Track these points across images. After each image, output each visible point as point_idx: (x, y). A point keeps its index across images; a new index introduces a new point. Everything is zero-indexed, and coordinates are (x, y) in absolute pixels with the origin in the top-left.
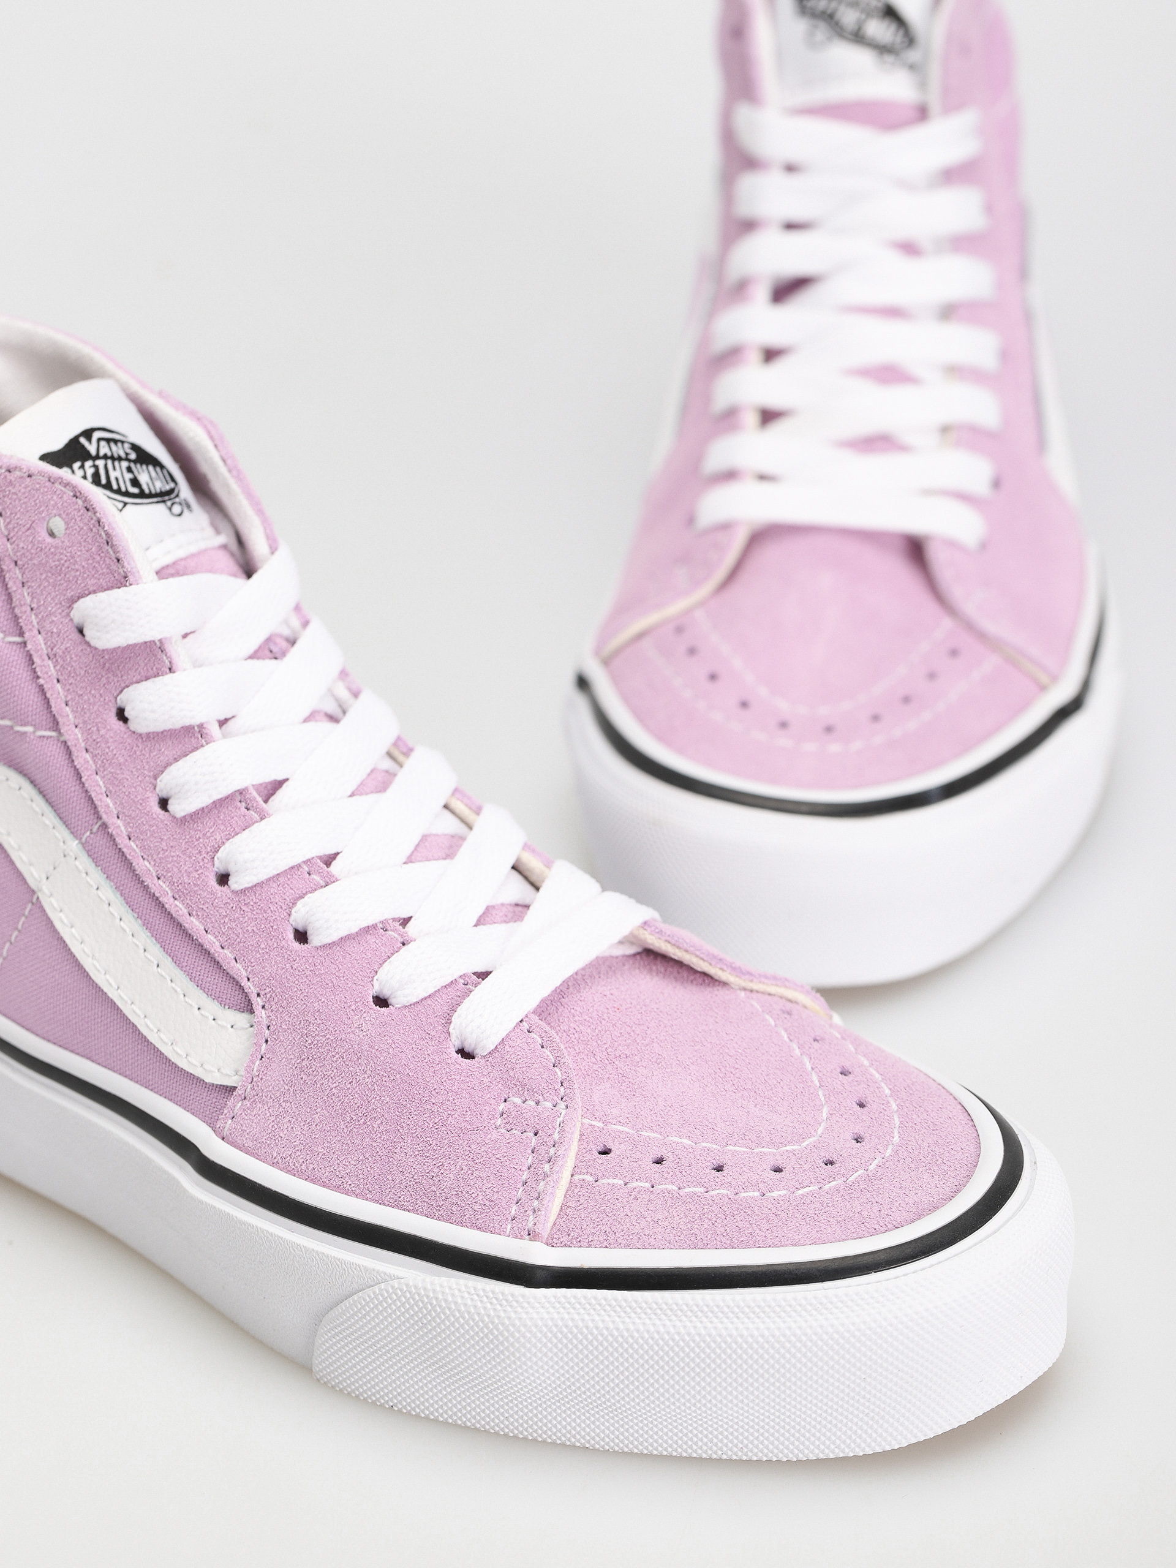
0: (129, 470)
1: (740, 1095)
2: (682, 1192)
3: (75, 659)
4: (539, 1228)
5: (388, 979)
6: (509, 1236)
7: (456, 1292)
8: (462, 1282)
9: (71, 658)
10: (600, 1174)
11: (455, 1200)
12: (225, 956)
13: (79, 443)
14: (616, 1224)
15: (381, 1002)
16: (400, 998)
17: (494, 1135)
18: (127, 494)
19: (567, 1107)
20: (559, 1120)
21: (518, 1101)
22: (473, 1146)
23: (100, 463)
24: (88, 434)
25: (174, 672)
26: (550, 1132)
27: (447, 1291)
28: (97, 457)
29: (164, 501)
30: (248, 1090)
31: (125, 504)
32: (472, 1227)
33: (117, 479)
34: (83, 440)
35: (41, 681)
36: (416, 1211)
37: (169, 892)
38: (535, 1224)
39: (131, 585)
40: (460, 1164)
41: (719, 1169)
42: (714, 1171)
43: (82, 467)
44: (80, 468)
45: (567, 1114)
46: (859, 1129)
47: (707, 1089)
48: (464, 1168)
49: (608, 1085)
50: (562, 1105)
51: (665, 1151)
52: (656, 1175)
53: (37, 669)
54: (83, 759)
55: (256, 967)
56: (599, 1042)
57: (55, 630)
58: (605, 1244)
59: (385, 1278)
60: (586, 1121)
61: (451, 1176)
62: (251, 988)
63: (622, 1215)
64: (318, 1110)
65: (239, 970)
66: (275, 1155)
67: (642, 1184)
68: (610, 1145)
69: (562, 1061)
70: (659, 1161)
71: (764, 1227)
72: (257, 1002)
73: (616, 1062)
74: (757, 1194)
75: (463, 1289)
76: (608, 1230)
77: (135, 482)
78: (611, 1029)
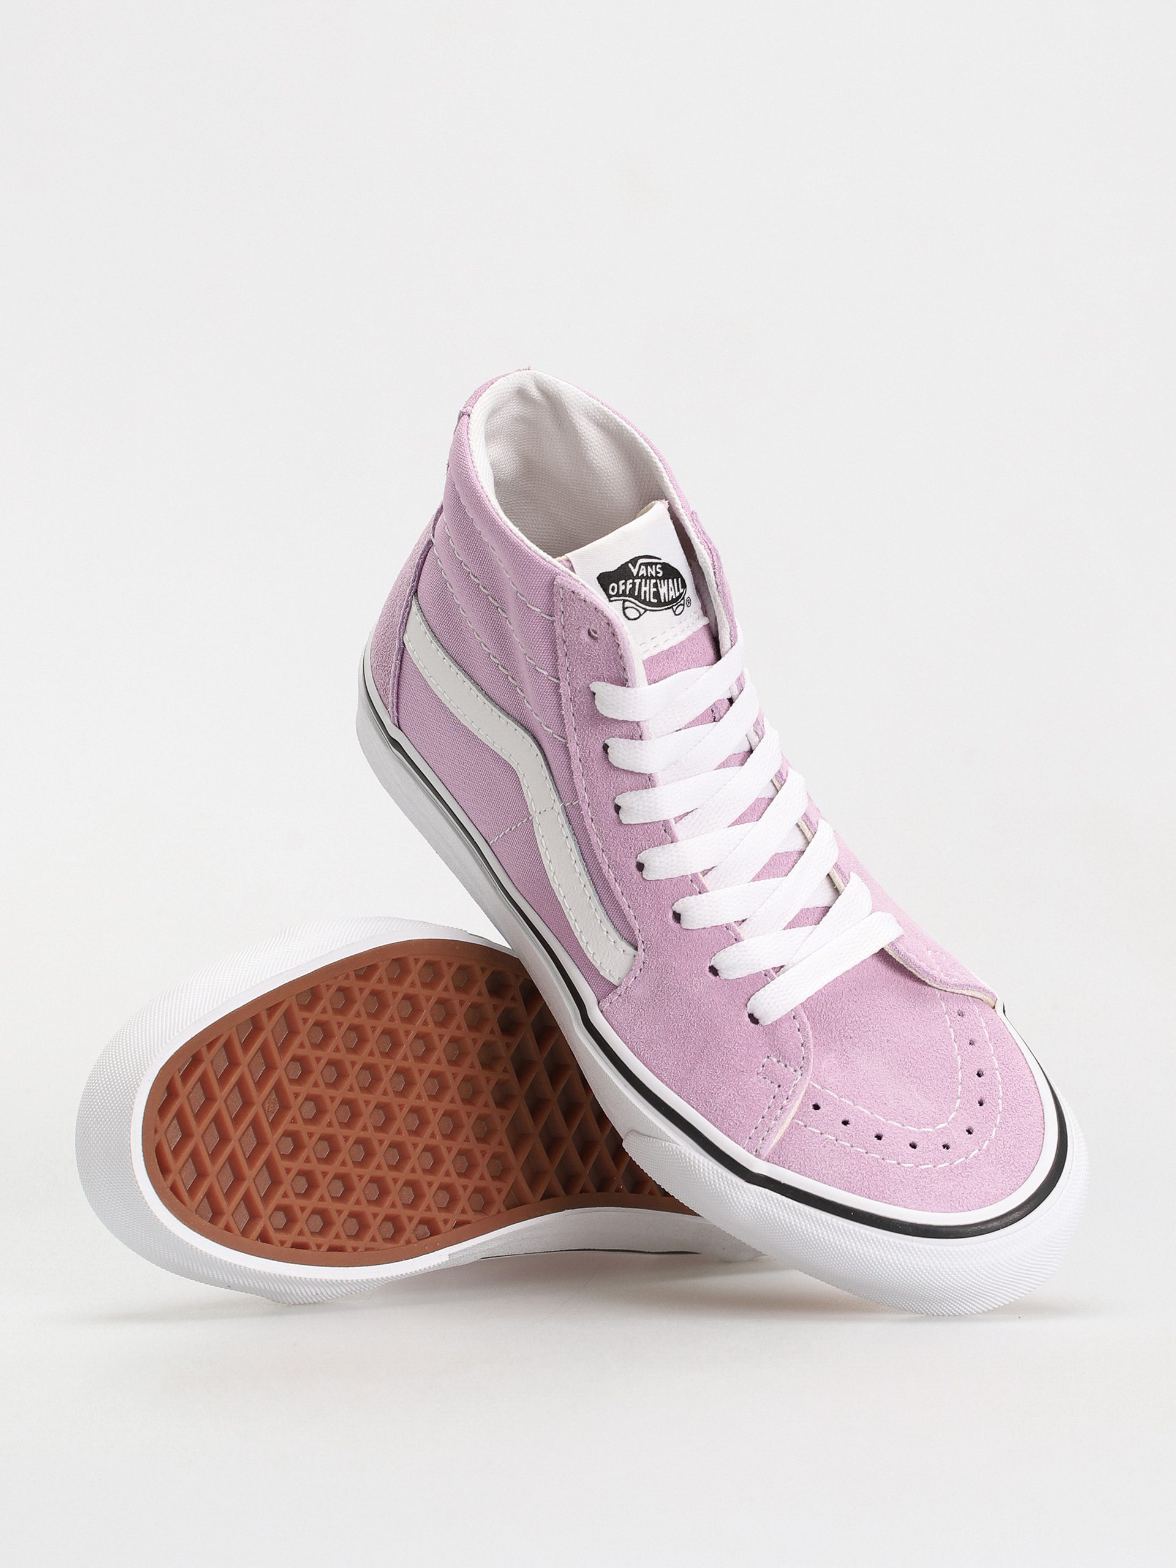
0: (655, 585)
1: (910, 1080)
2: (852, 1150)
3: (586, 708)
4: (762, 1152)
5: (721, 960)
6: (744, 1148)
7: (706, 1169)
8: (711, 1163)
9: (584, 707)
10: (808, 1124)
11: (721, 1113)
12: (630, 913)
13: (628, 566)
14: (808, 1160)
15: (714, 971)
16: (724, 974)
17: (755, 1079)
18: (650, 604)
19: (802, 1075)
20: (795, 1082)
21: (775, 1060)
22: (740, 1083)
23: (637, 581)
24: (634, 561)
25: (642, 740)
26: (787, 1089)
27: (701, 1165)
28: (637, 577)
29: (672, 607)
30: (623, 993)
31: (646, 610)
32: (725, 1134)
33: (645, 592)
34: (630, 565)
35: (563, 713)
36: (697, 1109)
37: (607, 862)
38: (761, 1148)
39: (628, 687)
40: (730, 1091)
41: (879, 1137)
42: (876, 1139)
43: (625, 584)
44: (623, 584)
45: (800, 1080)
46: (972, 1124)
47: (892, 1071)
48: (732, 1095)
49: (833, 1055)
50: (799, 1072)
51: (851, 1117)
52: (841, 1133)
53: (563, 705)
54: (576, 764)
55: (646, 927)
56: (837, 1024)
57: (578, 689)
58: (798, 1171)
59: (668, 1140)
60: (812, 1083)
61: (723, 1097)
62: (640, 939)
63: (814, 1155)
64: (659, 1023)
65: (636, 925)
66: (628, 1038)
67: (830, 1137)
68: (820, 1105)
69: (808, 1044)
70: (845, 1123)
71: (892, 1189)
72: (641, 947)
73: (843, 1040)
74: (895, 1162)
75: (711, 1169)
76: (802, 1163)
77: (657, 595)
78: (847, 1017)
